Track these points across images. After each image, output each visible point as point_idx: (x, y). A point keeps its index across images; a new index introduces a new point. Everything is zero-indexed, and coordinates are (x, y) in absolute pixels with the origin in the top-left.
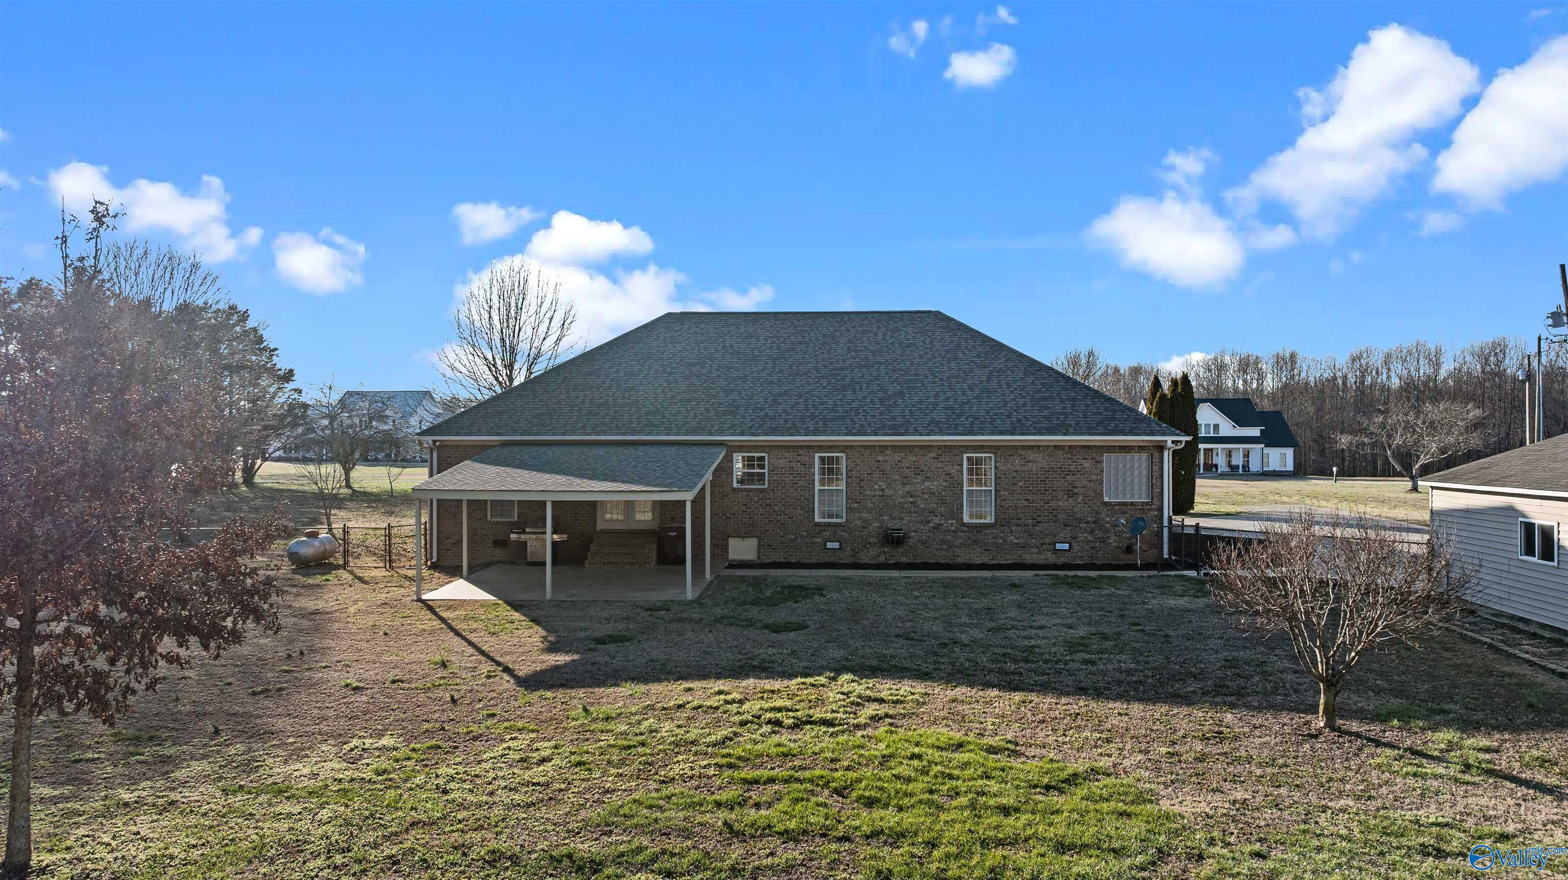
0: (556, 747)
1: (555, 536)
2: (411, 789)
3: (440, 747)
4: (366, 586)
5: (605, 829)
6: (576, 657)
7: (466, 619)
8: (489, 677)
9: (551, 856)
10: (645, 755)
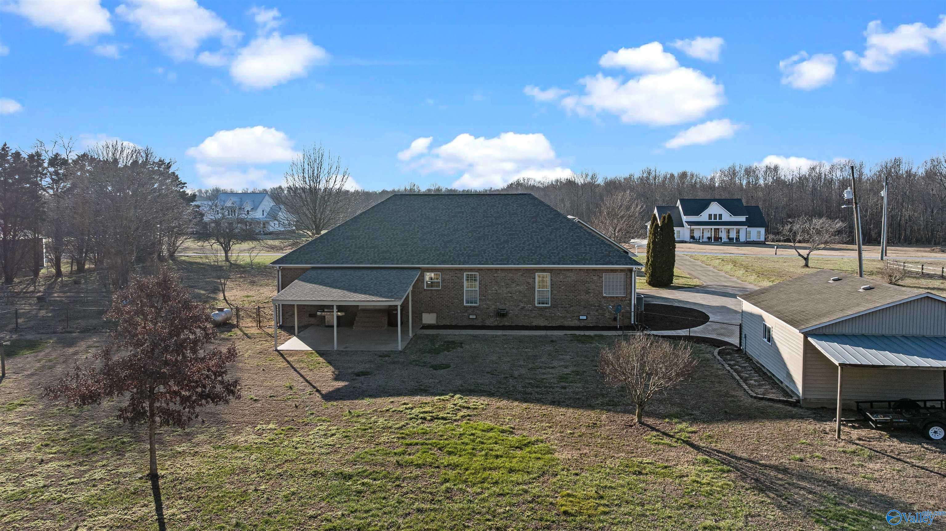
0: (337, 429)
1: (339, 313)
2: (284, 447)
3: (292, 429)
4: (250, 340)
5: (354, 463)
6: (347, 383)
7: (299, 361)
8: (310, 394)
9: (335, 473)
10: (371, 433)
